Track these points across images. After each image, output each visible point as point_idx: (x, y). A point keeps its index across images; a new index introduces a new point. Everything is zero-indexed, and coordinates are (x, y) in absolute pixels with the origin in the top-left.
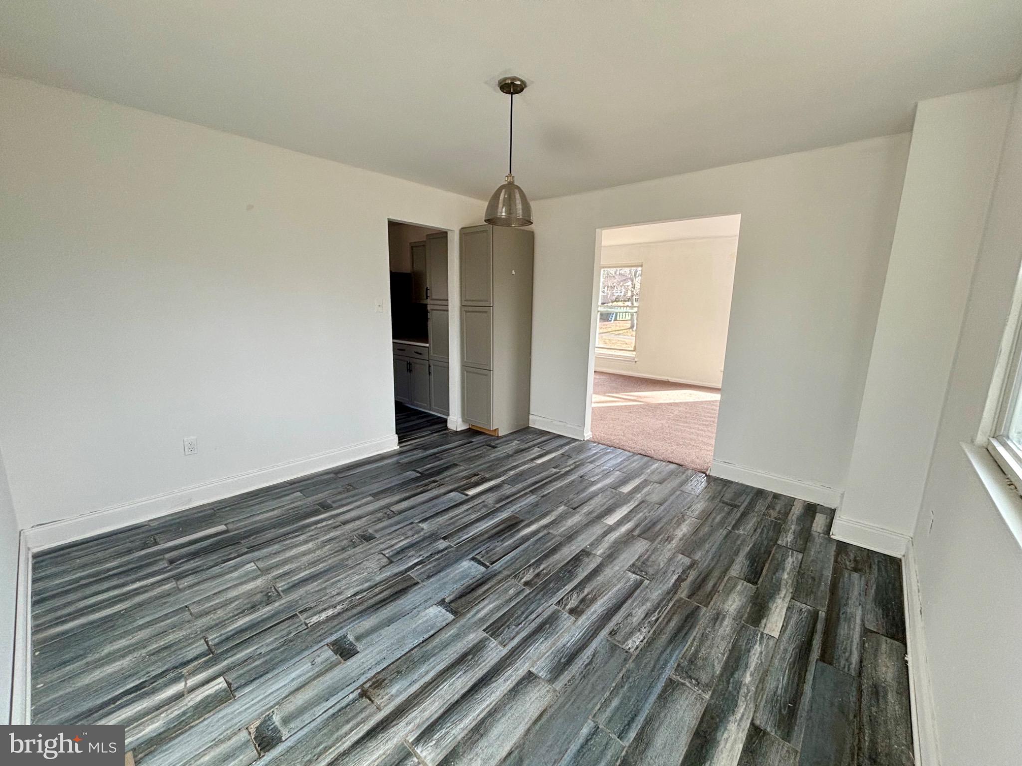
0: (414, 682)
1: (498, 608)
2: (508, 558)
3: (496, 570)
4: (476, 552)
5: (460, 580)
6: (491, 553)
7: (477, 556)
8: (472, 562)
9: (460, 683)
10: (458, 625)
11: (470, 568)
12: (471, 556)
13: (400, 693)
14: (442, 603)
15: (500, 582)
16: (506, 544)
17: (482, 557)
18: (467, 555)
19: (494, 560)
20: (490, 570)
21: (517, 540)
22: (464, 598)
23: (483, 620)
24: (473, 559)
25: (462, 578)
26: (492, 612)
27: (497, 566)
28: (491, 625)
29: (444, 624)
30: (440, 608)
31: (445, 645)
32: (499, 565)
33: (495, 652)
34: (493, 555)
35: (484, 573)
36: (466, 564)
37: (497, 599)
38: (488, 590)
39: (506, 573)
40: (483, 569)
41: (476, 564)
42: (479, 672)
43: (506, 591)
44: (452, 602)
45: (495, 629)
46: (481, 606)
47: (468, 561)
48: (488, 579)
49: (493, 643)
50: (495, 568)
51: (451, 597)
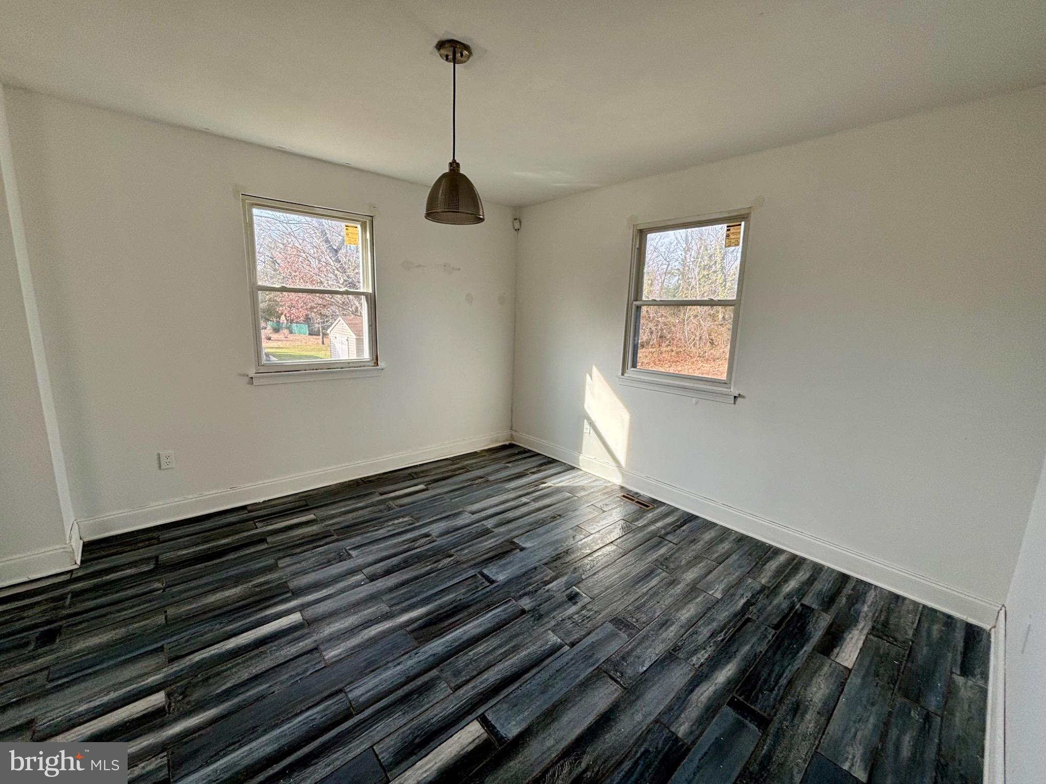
0: (534, 516)
1: (481, 542)
2: (456, 579)
3: (473, 569)
4: (488, 589)
5: (508, 564)
6: (473, 586)
7: (488, 584)
8: (494, 578)
9: (511, 515)
10: (511, 535)
11: (497, 573)
12: (495, 585)
13: (542, 514)
14: (522, 549)
15: (473, 559)
16: (451, 596)
17: (483, 583)
18: (498, 586)
19: (471, 579)
20: (479, 570)
21: (435, 601)
22: (505, 550)
23: (494, 537)
24: (492, 582)
25: (505, 565)
26: (486, 541)
27: (471, 573)
28: (488, 534)
29: (520, 537)
30: (524, 546)
31: (519, 528)
32: (469, 573)
33: (489, 523)
34: (470, 584)
35: (485, 568)
36: (501, 577)
37: (479, 547)
38: (485, 554)
39: (465, 566)
40: (485, 571)
41: (491, 576)
42: (501, 516)
43: (470, 553)
44: (515, 549)
45: (486, 532)
46: (493, 544)
47: (498, 580)
48: (483, 562)
49: (489, 526)
50: (474, 571)
51: (515, 552)
